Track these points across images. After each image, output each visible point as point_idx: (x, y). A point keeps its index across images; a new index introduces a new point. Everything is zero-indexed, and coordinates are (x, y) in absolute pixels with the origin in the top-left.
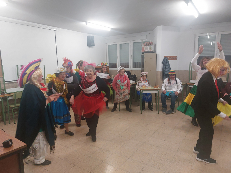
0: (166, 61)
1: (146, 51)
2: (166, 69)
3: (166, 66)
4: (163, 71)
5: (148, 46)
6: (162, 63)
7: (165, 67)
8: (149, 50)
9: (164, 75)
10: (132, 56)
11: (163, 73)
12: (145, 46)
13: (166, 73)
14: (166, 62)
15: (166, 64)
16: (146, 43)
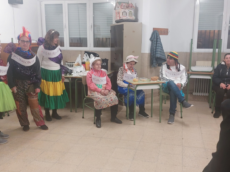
0: (157, 36)
1: (124, 18)
2: (157, 50)
3: (157, 45)
4: (151, 53)
5: (127, 11)
6: (151, 39)
7: (156, 47)
8: (128, 17)
9: (154, 58)
10: (91, 26)
11: (151, 56)
12: (123, 10)
13: (158, 55)
14: (157, 39)
15: (157, 41)
16: (124, 4)
